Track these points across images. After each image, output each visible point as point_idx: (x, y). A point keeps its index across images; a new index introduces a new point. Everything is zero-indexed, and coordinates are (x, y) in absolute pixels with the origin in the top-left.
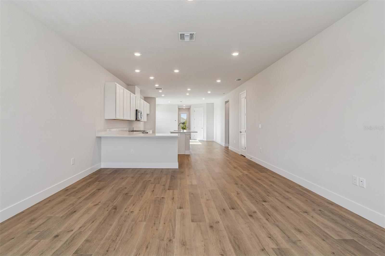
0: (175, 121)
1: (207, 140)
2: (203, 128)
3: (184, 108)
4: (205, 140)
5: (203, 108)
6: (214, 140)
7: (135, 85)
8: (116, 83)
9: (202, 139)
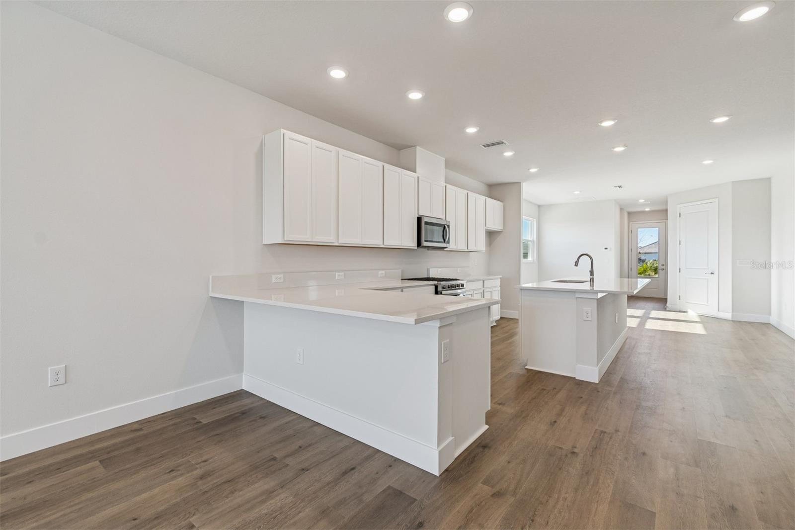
0: (606, 249)
1: (733, 315)
2: (716, 273)
3: (647, 209)
4: (728, 316)
5: (716, 200)
6: (773, 320)
7: (416, 146)
8: (283, 131)
9: (712, 310)
